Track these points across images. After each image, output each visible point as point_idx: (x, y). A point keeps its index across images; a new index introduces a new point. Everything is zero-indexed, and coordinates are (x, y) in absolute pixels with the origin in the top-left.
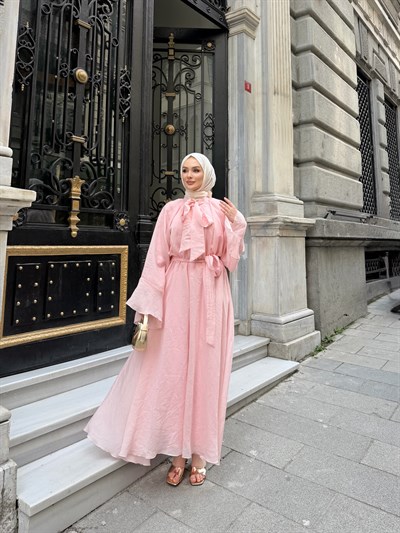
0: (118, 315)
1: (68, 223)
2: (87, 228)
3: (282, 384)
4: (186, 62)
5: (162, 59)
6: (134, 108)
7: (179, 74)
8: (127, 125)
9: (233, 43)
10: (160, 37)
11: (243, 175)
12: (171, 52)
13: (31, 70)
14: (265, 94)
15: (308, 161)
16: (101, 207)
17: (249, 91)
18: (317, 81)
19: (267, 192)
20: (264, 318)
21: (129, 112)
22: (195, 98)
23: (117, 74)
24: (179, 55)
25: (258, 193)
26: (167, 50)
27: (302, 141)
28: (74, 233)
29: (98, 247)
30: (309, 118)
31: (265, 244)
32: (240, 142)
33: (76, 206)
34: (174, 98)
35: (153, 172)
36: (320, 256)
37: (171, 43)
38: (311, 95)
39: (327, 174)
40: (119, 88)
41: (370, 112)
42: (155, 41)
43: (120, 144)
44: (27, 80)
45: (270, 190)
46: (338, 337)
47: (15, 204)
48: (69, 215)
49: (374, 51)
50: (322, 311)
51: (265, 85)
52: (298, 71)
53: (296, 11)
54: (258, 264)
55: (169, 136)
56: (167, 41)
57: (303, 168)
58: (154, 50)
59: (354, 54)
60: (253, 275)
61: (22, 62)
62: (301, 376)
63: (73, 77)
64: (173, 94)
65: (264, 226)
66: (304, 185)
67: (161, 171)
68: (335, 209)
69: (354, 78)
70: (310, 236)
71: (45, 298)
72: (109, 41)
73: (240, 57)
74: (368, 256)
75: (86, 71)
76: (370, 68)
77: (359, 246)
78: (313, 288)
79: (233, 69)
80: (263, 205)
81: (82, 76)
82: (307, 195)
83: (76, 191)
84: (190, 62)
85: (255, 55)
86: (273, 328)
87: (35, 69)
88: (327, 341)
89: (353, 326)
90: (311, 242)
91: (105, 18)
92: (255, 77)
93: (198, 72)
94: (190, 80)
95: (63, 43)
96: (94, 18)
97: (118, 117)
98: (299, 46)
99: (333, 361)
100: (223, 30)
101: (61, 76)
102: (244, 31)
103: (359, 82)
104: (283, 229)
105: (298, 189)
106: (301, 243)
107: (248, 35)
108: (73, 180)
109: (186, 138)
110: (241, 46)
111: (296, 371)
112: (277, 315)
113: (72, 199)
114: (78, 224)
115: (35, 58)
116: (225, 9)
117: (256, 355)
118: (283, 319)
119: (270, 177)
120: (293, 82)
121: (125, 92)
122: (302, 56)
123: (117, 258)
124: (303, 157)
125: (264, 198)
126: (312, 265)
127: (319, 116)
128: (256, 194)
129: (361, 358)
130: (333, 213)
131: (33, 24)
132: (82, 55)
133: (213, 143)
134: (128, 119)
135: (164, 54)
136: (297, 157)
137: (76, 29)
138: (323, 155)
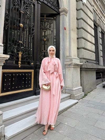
0: (31, 88)
1: (18, 64)
2: (23, 65)
3: (74, 106)
4: (49, 22)
5: (43, 21)
6: (35, 34)
7: (47, 25)
8: (33, 38)
9: (61, 17)
10: (42, 16)
11: (64, 52)
12: (45, 20)
13: (8, 24)
14: (70, 30)
15: (81, 48)
16: (27, 60)
17: (65, 30)
18: (83, 27)
19: (70, 56)
20: (69, 89)
21: (34, 35)
22: (51, 31)
23: (31, 25)
24: (47, 20)
25: (68, 56)
26: (44, 19)
27: (79, 42)
28: (20, 66)
29: (26, 70)
30: (81, 37)
31: (69, 70)
32: (63, 43)
33: (20, 59)
34: (46, 31)
35: (40, 51)
36: (84, 73)
37: (45, 17)
38: (81, 31)
39: (86, 51)
40: (31, 29)
41: (97, 35)
42: (40, 17)
43: (31, 44)
44: (7, 27)
45: (71, 55)
46: (89, 94)
47: (4, 59)
48: (18, 62)
49: (98, 19)
50: (84, 87)
51: (70, 28)
52: (78, 24)
53: (78, 9)
54: (68, 75)
55: (45, 41)
56: (44, 17)
57: (80, 50)
58: (40, 19)
59: (93, 20)
60: (66, 78)
61: (6, 22)
62: (79, 104)
63: (19, 26)
64: (45, 31)
65: (69, 65)
66: (80, 54)
67: (42, 51)
68: (88, 60)
69: (93, 26)
70: (81, 67)
71: (12, 83)
72: (29, 17)
73: (63, 21)
74: (97, 73)
75: (23, 24)
76: (97, 24)
77: (94, 70)
78: (82, 81)
79: (61, 24)
80: (69, 59)
81: (22, 26)
82: (81, 57)
83: (20, 55)
84: (50, 22)
85: (67, 20)
86: (72, 91)
87: (9, 24)
88: (86, 95)
89: (93, 91)
90: (82, 69)
91: (28, 10)
92: (67, 26)
93: (52, 25)
94: (50, 27)
95: (17, 17)
96: (25, 11)
97: (31, 36)
98: (79, 18)
99: (87, 100)
100: (58, 14)
101: (16, 26)
102: (64, 14)
103: (94, 27)
104: (74, 66)
105: (78, 55)
106: (79, 69)
107: (65, 15)
108: (19, 53)
109: (49, 42)
110: (63, 18)
111: (78, 103)
112: (73, 88)
113: (19, 58)
114: (21, 64)
115: (9, 21)
116: (59, 8)
117: (67, 98)
118: (74, 89)
119: (71, 52)
120: (77, 28)
121: (33, 30)
122: (79, 21)
123: (31, 73)
124: (80, 47)
125: (69, 57)
126: (82, 75)
127: (84, 36)
128: (67, 56)
129: (95, 99)
130: (87, 61)
131: (9, 12)
132: (22, 20)
133: (56, 43)
134: (34, 37)
135: (43, 20)
136: (78, 47)
137: (20, 13)
138: (85, 46)
